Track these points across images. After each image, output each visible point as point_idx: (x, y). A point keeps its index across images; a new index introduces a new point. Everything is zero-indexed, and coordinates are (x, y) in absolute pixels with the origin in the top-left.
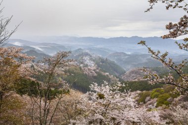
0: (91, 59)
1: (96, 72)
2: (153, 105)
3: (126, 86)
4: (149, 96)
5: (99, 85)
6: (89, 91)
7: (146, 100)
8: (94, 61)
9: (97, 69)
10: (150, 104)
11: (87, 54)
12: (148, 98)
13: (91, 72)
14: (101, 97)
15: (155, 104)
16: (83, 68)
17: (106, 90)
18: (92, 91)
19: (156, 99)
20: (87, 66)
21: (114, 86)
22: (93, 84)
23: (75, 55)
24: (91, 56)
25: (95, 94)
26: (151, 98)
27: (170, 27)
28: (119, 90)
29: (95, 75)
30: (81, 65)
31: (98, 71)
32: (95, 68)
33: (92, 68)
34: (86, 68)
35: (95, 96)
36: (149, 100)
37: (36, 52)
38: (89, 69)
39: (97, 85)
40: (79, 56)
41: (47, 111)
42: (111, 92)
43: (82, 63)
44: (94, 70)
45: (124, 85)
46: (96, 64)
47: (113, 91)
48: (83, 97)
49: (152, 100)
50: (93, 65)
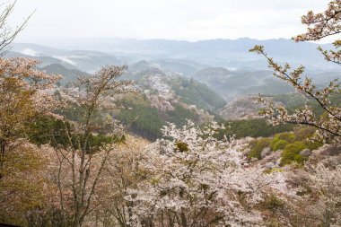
0: (164, 81)
1: (173, 104)
2: (275, 163)
3: (228, 129)
4: (267, 146)
5: (179, 126)
6: (160, 137)
7: (262, 154)
8: (169, 83)
9: (175, 98)
10: (269, 161)
11: (156, 71)
12: (266, 150)
13: (164, 104)
14: (182, 147)
15: (279, 161)
16: (148, 97)
17: (190, 135)
18: (165, 138)
19: (279, 152)
20: (156, 92)
21: (206, 130)
22: (168, 126)
23: (134, 73)
24: (163, 75)
25: (171, 143)
26: (272, 150)
27: (309, 19)
28: (214, 136)
29: (172, 108)
30: (146, 91)
31: (176, 101)
32: (170, 96)
33: (166, 97)
34: (155, 97)
35: (171, 146)
36: (268, 154)
37: (62, 67)
38: (160, 99)
39: (174, 126)
40: (143, 73)
41: (84, 173)
42: (200, 139)
43: (147, 87)
44: (170, 100)
45: (223, 128)
46: (173, 88)
47: (203, 137)
48: (149, 148)
49: (273, 154)
50: (168, 91)
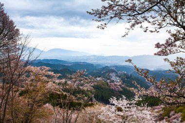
0: (117, 76)
1: (122, 88)
2: (178, 120)
3: (143, 100)
4: (173, 110)
5: (118, 99)
6: (109, 104)
7: (170, 114)
8: (119, 77)
9: (123, 84)
10: (175, 118)
11: (113, 71)
12: (172, 113)
13: (117, 87)
14: (120, 109)
15: (180, 119)
16: (109, 84)
17: (123, 103)
18: (111, 104)
19: (180, 114)
20: (113, 81)
21: (132, 101)
22: (113, 98)
23: (102, 72)
24: (117, 73)
25: (113, 107)
26: (176, 112)
27: (158, 46)
28: (136, 104)
30: (108, 81)
31: (123, 86)
32: (120, 83)
33: (118, 84)
34: (113, 84)
36: (173, 115)
38: (115, 85)
40: (106, 72)
42: (128, 105)
43: (109, 79)
44: (120, 85)
45: (141, 99)
46: (122, 79)
47: (130, 104)
49: (176, 115)
50: (119, 81)
